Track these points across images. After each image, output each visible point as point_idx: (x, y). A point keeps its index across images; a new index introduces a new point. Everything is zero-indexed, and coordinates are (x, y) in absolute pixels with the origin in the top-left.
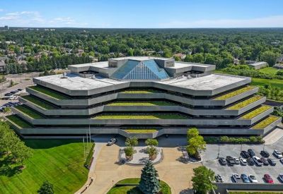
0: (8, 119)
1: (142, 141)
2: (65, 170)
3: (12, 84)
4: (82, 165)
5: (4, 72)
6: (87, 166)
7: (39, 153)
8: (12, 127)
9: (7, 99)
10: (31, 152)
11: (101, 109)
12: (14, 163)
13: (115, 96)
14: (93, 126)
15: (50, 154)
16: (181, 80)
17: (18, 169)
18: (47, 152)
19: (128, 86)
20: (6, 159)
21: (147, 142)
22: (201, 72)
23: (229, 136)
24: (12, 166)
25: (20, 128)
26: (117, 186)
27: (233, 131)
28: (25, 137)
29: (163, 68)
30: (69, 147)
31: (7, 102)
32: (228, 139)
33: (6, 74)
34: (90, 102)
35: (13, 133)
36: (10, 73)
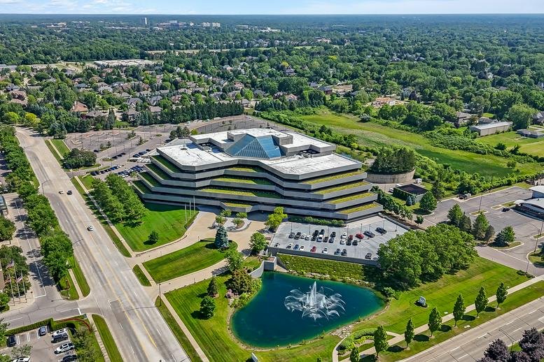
0: (133, 184)
1: (234, 214)
2: (170, 227)
3: (141, 142)
4: (183, 226)
5: (134, 122)
6: (186, 227)
7: (155, 214)
8: (136, 191)
9: (134, 161)
10: (147, 212)
11: (208, 183)
12: (136, 219)
13: (222, 172)
14: (197, 197)
15: (163, 216)
16: (291, 159)
17: (138, 224)
18: (160, 214)
19: (236, 163)
20: (130, 216)
21: (238, 215)
22: (317, 152)
23: (314, 217)
24: (135, 221)
25: (142, 193)
26: (201, 241)
27: (319, 213)
28: (146, 201)
29: (279, 145)
30: (178, 212)
31: (135, 164)
32: (312, 219)
33: (136, 126)
34: (198, 176)
35: (137, 196)
36: (141, 125)
